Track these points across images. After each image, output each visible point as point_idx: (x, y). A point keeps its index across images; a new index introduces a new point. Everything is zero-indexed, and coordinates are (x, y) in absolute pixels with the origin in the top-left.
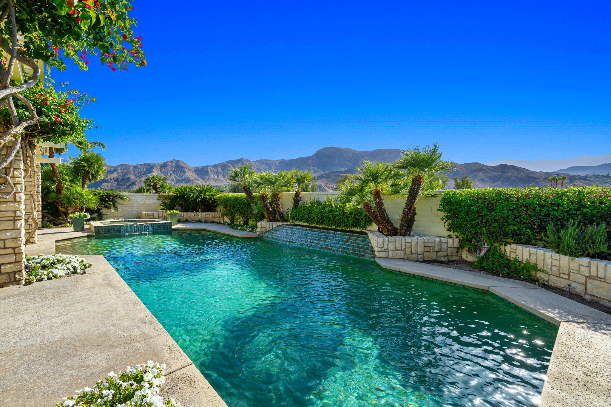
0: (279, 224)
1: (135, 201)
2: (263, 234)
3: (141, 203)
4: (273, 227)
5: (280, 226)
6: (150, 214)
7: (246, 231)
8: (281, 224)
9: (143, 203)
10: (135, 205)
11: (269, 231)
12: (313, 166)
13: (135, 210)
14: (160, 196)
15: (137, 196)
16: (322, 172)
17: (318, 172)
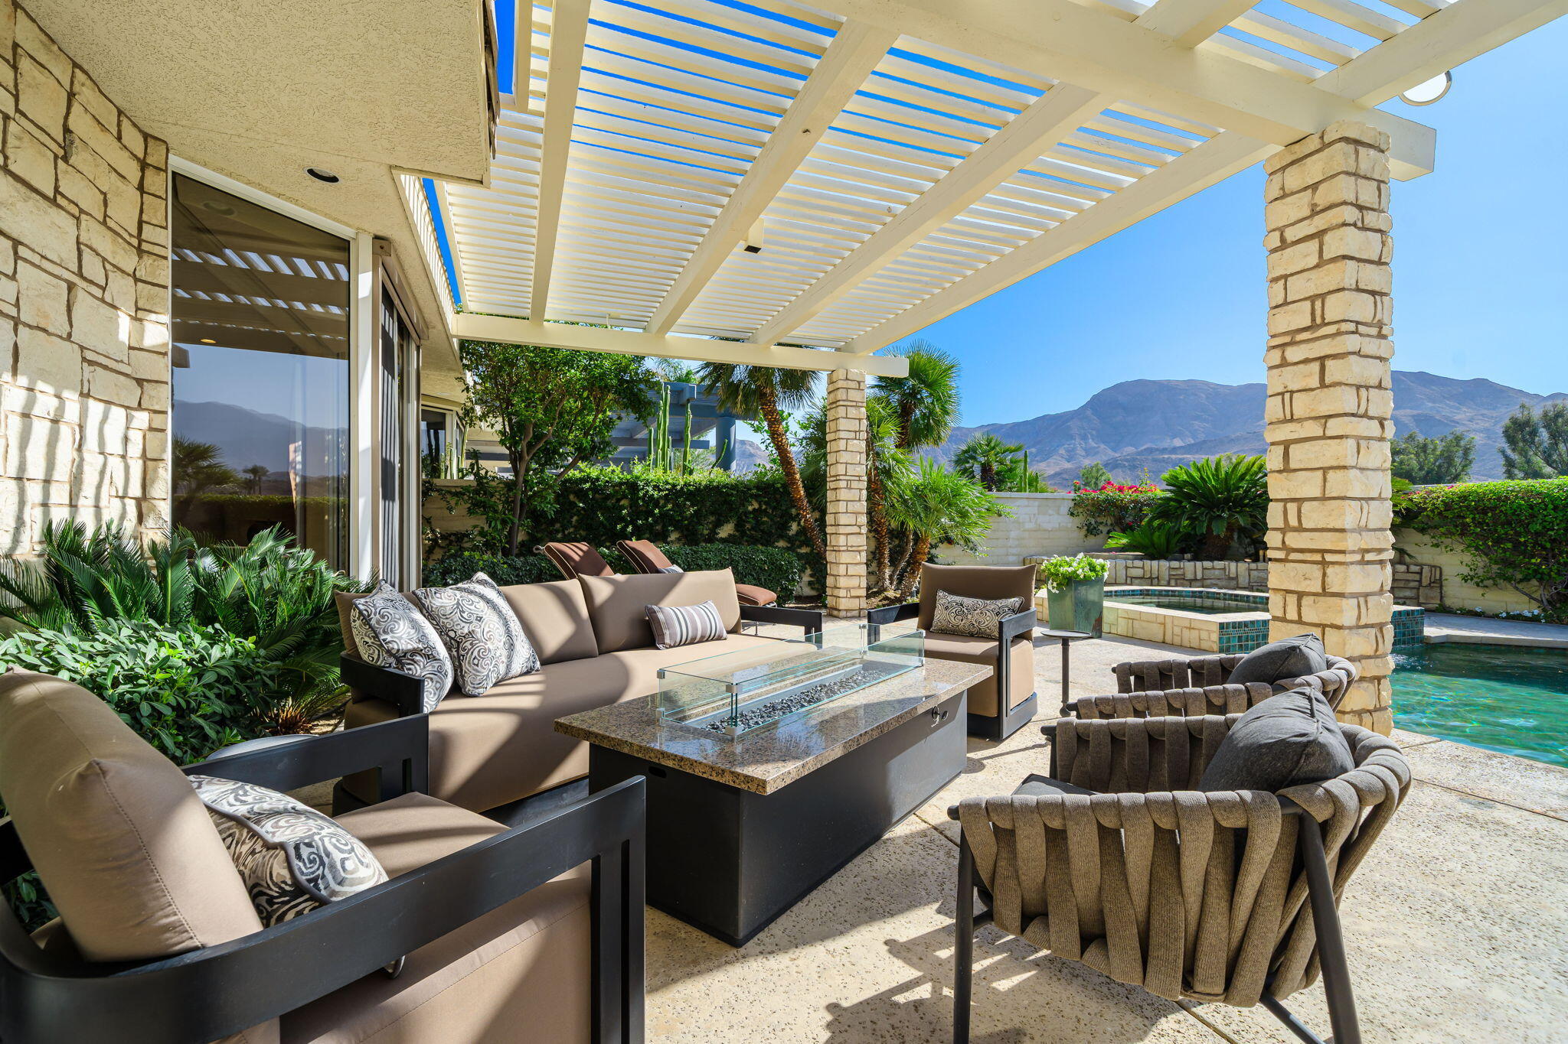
12: (1084, 438)
13: (1014, 551)
14: (1077, 504)
15: (1019, 503)
16: (1110, 452)
17: (1098, 452)
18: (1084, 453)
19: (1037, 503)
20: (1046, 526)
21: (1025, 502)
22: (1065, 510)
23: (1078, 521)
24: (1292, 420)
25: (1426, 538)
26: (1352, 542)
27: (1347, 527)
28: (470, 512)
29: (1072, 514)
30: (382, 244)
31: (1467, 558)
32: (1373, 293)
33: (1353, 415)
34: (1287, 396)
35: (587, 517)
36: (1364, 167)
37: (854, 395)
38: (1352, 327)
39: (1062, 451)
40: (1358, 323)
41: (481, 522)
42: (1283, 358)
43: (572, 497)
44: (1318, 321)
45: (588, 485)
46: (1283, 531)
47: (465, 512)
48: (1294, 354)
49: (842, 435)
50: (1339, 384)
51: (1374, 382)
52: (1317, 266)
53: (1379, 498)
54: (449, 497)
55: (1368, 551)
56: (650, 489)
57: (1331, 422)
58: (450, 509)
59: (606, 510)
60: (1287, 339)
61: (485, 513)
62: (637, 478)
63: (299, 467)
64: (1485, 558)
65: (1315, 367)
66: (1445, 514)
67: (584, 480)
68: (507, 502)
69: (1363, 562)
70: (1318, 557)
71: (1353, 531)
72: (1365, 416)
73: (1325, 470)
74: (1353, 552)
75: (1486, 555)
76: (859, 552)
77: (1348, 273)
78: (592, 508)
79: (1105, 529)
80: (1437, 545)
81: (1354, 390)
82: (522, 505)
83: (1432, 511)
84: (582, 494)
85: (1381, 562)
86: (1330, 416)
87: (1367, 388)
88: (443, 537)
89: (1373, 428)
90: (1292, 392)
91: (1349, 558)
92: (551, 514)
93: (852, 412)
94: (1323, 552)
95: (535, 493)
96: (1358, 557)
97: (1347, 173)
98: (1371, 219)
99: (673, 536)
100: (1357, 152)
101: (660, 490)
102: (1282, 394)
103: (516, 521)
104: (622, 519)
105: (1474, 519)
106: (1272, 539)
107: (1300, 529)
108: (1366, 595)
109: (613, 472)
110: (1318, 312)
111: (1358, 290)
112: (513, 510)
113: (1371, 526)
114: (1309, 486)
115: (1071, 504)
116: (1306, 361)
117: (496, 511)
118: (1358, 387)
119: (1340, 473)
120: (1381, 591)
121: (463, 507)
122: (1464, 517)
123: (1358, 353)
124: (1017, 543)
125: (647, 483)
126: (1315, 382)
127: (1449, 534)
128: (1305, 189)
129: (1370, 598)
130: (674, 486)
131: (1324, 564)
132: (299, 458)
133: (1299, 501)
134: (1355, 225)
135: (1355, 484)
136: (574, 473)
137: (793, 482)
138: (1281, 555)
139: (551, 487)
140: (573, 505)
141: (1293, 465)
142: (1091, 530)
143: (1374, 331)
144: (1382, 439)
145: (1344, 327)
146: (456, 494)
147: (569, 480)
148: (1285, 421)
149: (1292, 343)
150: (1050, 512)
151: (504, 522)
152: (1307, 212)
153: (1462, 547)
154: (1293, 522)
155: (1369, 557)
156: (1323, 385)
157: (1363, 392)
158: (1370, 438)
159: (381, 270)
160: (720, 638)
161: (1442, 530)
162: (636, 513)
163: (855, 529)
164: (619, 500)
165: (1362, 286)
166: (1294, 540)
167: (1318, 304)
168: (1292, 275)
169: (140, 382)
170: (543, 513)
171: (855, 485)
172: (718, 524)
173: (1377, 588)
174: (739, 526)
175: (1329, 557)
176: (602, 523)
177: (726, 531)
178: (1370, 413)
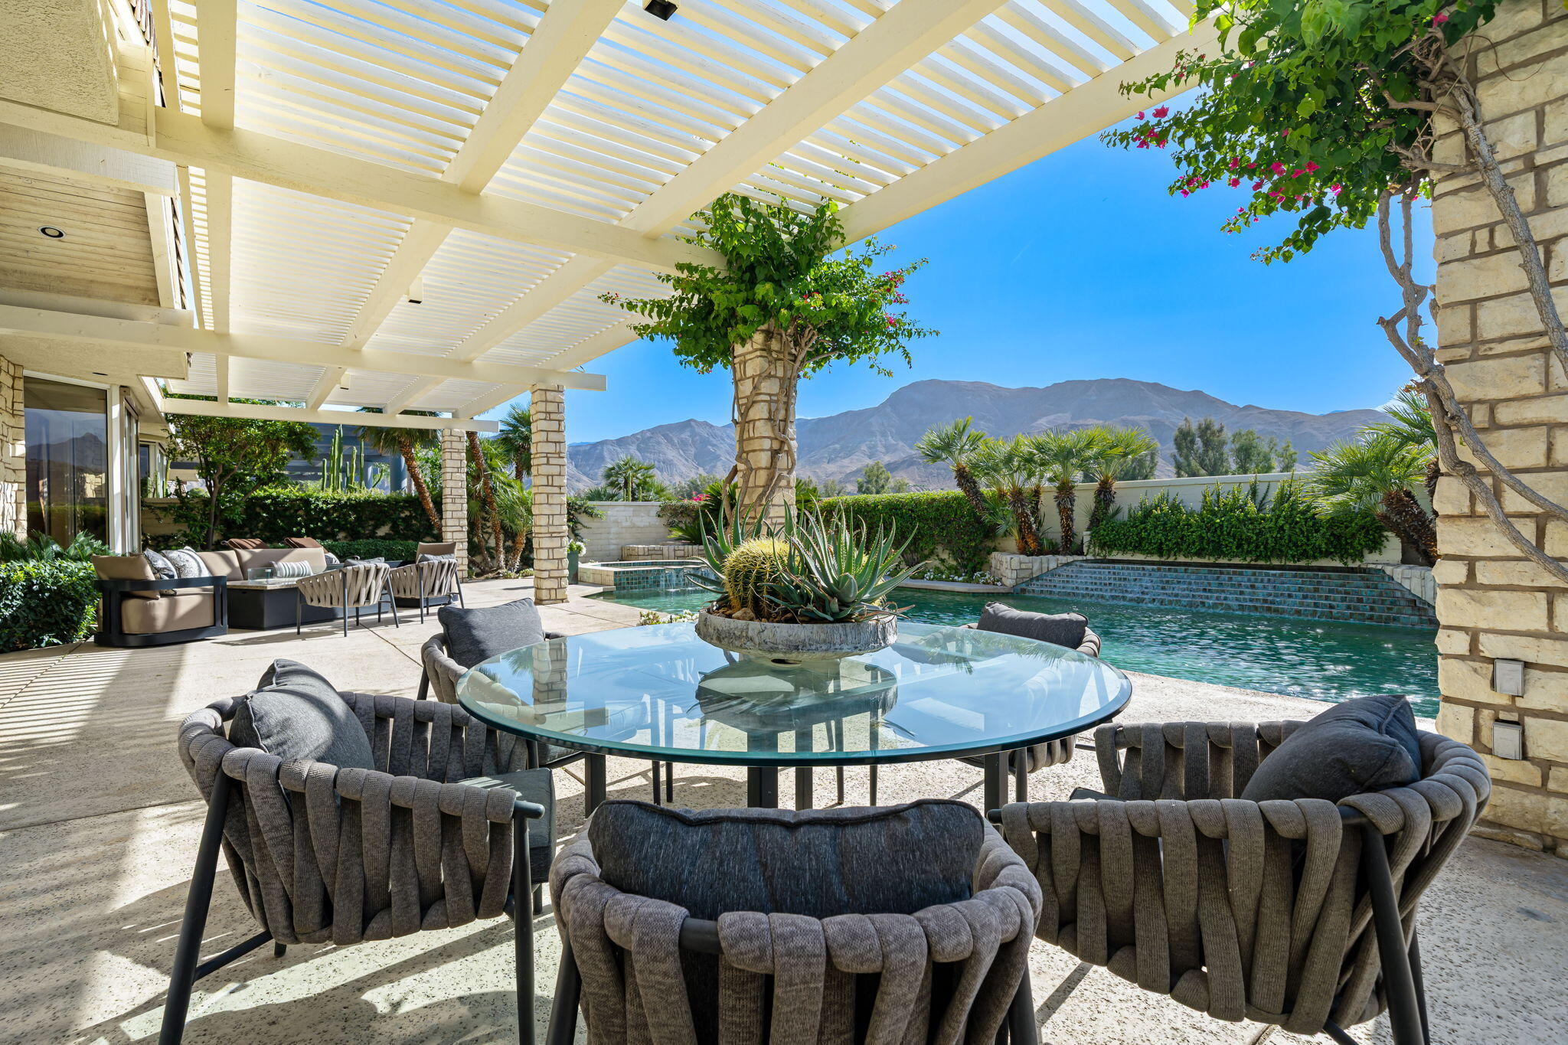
0: (1063, 559)
1: (612, 519)
2: (1024, 586)
3: (625, 524)
4: (1051, 567)
5: (1068, 564)
6: (654, 549)
7: (953, 581)
8: (1070, 559)
9: (628, 524)
10: (613, 530)
11: (1038, 578)
12: (884, 434)
14: (663, 509)
15: (618, 508)
16: (907, 449)
17: (896, 450)
18: (883, 450)
20: (638, 524)
21: (622, 508)
22: (653, 513)
23: (664, 520)
28: (176, 521)
29: (659, 516)
30: (124, 389)
35: (270, 525)
37: (456, 445)
39: (864, 448)
41: (184, 527)
43: (258, 509)
45: (269, 501)
47: (171, 521)
49: (448, 470)
54: (158, 512)
56: (320, 503)
58: (159, 519)
59: (283, 518)
61: (187, 521)
62: (310, 496)
63: (46, 495)
67: (267, 498)
68: (204, 514)
78: (274, 516)
82: (216, 516)
84: (265, 508)
88: (153, 539)
92: (239, 521)
93: (455, 456)
95: (227, 508)
99: (341, 535)
101: (328, 504)
103: (211, 526)
104: (299, 524)
109: (291, 492)
112: (209, 520)
115: (659, 509)
117: (195, 520)
121: (170, 518)
125: (317, 499)
130: (339, 501)
132: (46, 490)
136: (260, 493)
137: (424, 498)
139: (238, 504)
140: (259, 515)
142: (673, 527)
146: (165, 509)
147: (256, 498)
150: (643, 515)
151: (202, 528)
159: (124, 402)
162: (310, 519)
163: (459, 528)
164: (297, 511)
169: (14, 470)
170: (234, 522)
171: (457, 501)
172: (377, 527)
174: (395, 527)
176: (282, 527)
177: (382, 531)
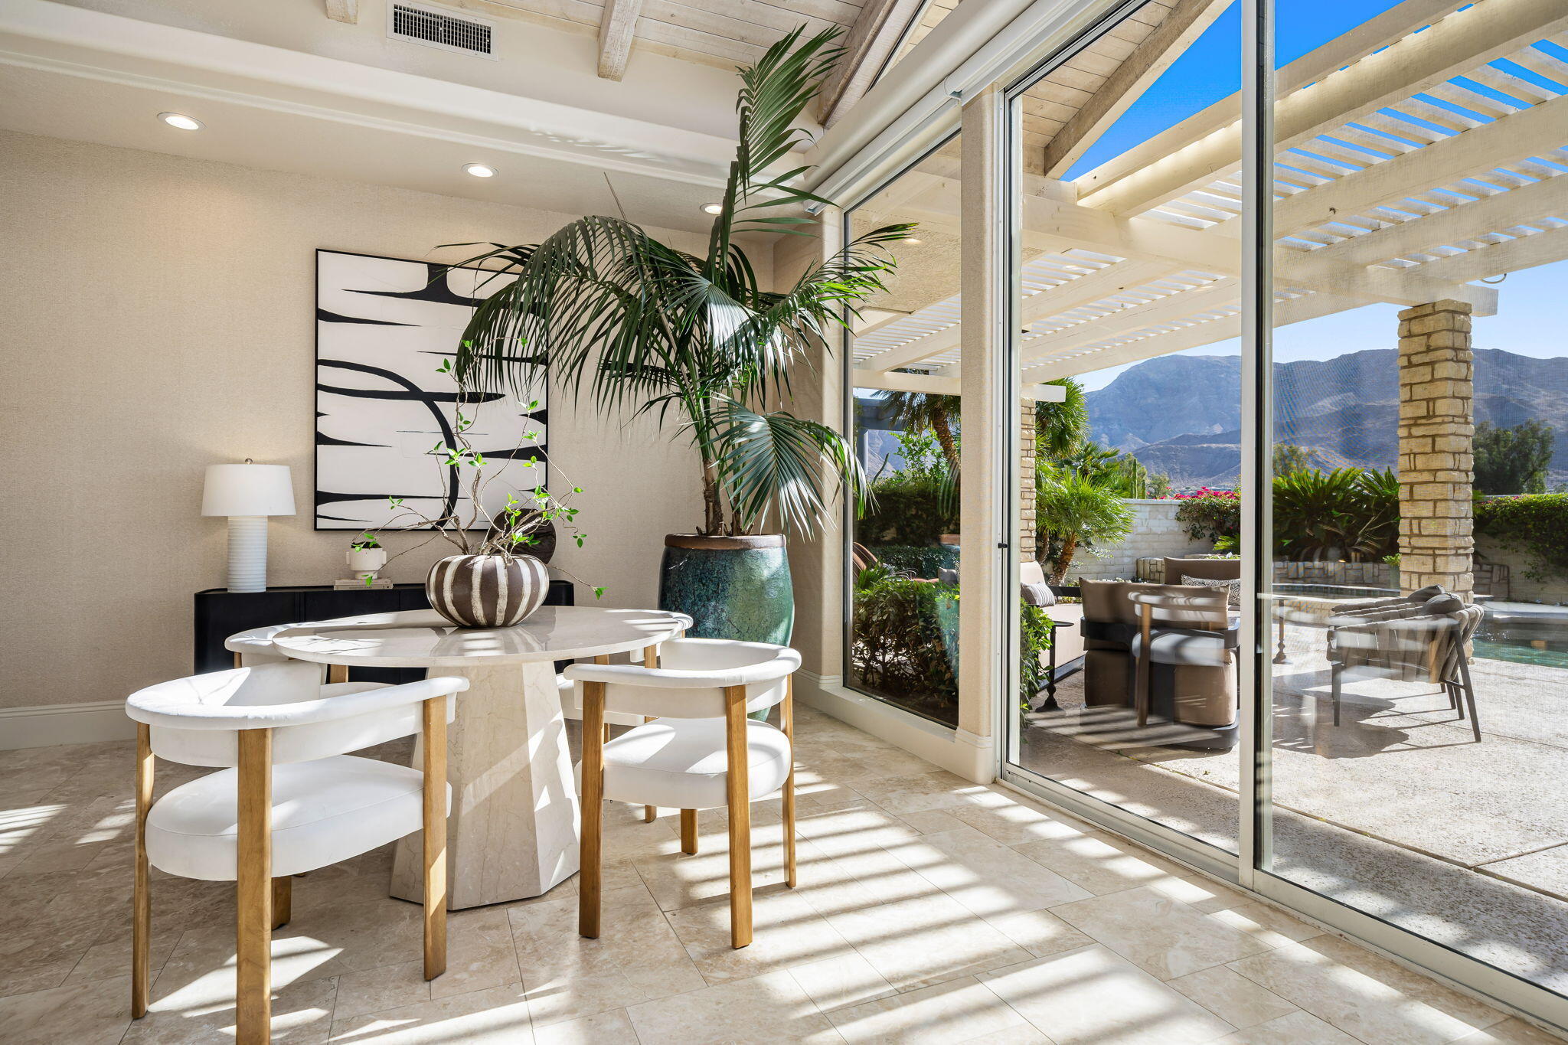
3: (1140, 529)
9: (1143, 529)
13: (1128, 553)
14: (1183, 509)
15: (1133, 508)
19: (1148, 508)
20: (1154, 530)
21: (1138, 507)
22: (1172, 515)
24: (1415, 470)
25: (1496, 541)
26: (1450, 543)
27: (1448, 534)
29: (1178, 519)
31: (1530, 559)
32: (1462, 398)
33: (1451, 470)
34: (1412, 456)
36: (1457, 326)
37: (1026, 419)
38: (1450, 419)
40: (1454, 416)
42: (1410, 433)
44: (1431, 413)
46: (1410, 537)
48: (1416, 431)
50: (1444, 452)
51: (1463, 450)
52: (1430, 381)
53: (1466, 518)
55: (1460, 548)
57: (1439, 474)
60: (1412, 422)
64: (1543, 558)
65: (1430, 440)
66: (1512, 520)
69: (1457, 555)
70: (1431, 552)
71: (1451, 536)
72: (1458, 470)
73: (1435, 501)
74: (1451, 549)
75: (1545, 555)
76: (1030, 552)
77: (1448, 388)
79: (1207, 533)
80: (1505, 548)
81: (1451, 456)
83: (1501, 518)
85: (1467, 555)
86: (1438, 470)
87: (1459, 453)
89: (1462, 477)
90: (1415, 454)
91: (1448, 552)
93: (1025, 434)
94: (1434, 549)
96: (1453, 552)
97: (1448, 330)
98: (1461, 355)
100: (1453, 318)
102: (1409, 454)
105: (1534, 525)
106: (1402, 541)
107: (1420, 535)
108: (1458, 574)
110: (1431, 408)
111: (1454, 397)
113: (1461, 534)
114: (1425, 510)
115: (1178, 509)
116: (1424, 436)
118: (1454, 453)
119: (1443, 503)
120: (1467, 571)
122: (1526, 524)
123: (1454, 434)
124: (1131, 546)
126: (1429, 449)
127: (1514, 538)
128: (1423, 335)
129: (1461, 576)
131: (1435, 556)
133: (1420, 518)
134: (1452, 360)
135: (1453, 510)
138: (1407, 551)
141: (1416, 497)
142: (1195, 534)
143: (1462, 420)
144: (1467, 483)
145: (1446, 419)
148: (1411, 471)
149: (1416, 425)
150: (1160, 516)
152: (1424, 349)
153: (1525, 549)
154: (1416, 531)
155: (1461, 551)
156: (1434, 451)
157: (1457, 455)
158: (1460, 483)
160: (1052, 605)
161: (1509, 534)
165: (1456, 395)
166: (1417, 542)
167: (1431, 404)
168: (1415, 384)
171: (1027, 495)
173: (1464, 570)
175: (1437, 552)
178: (1461, 468)
